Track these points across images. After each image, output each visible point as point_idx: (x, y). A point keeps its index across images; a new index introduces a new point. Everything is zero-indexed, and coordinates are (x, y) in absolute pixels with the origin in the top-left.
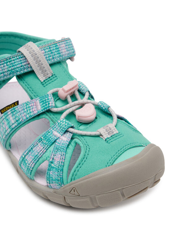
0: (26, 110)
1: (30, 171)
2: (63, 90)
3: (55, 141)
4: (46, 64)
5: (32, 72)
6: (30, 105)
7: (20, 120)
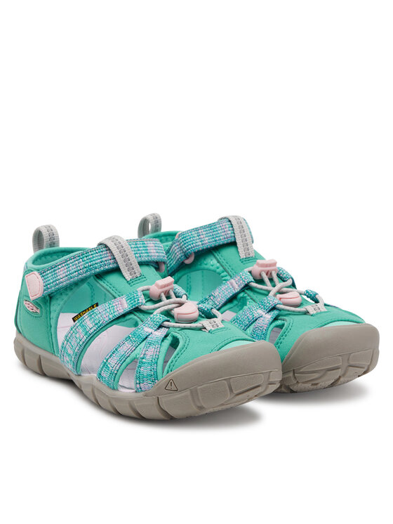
0: (108, 310)
1: (114, 375)
2: (157, 285)
3: (146, 338)
4: (135, 265)
5: (117, 270)
6: (114, 304)
7: (101, 323)
